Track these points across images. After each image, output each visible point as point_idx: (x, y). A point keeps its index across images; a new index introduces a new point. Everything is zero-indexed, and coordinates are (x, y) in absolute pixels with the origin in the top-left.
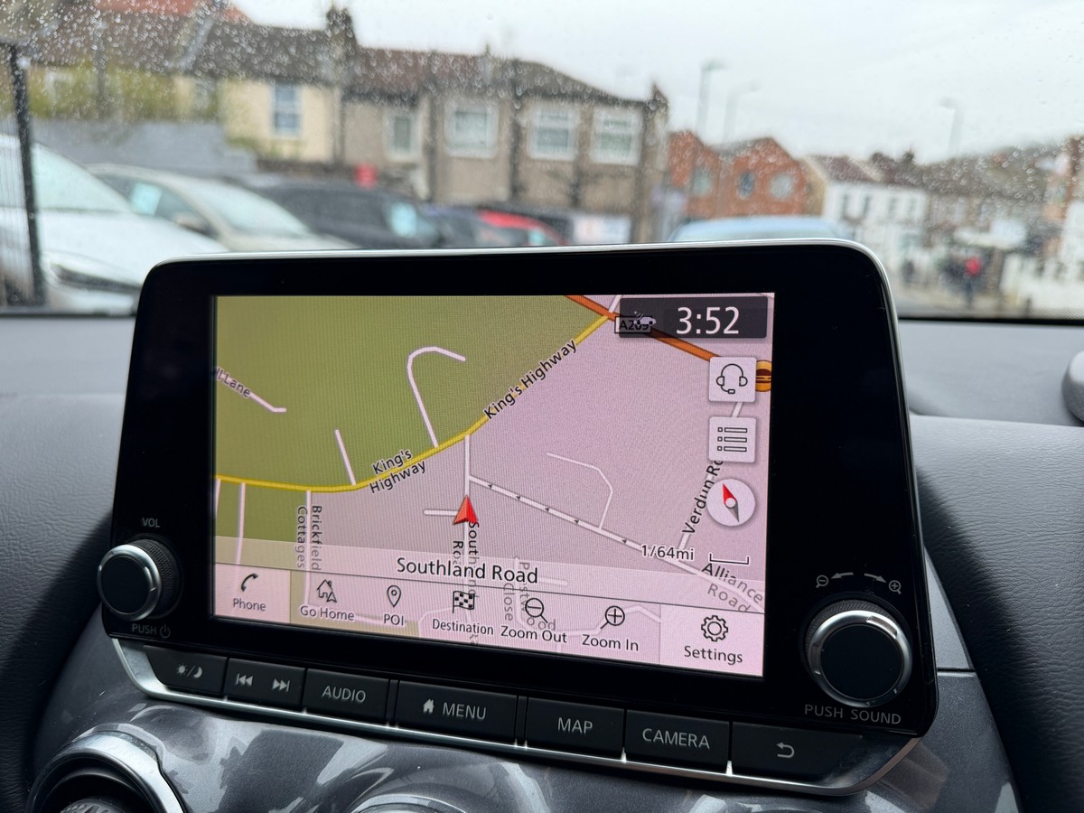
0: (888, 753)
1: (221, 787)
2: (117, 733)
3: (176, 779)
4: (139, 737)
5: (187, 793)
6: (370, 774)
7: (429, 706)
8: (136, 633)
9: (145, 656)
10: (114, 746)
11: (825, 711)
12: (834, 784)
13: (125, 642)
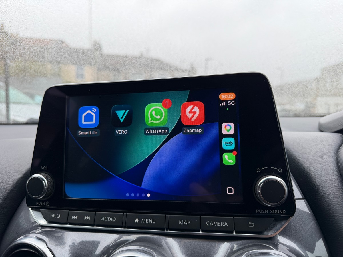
7: (137, 220)
8: (38, 205)
9: (41, 213)
11: (263, 212)
12: (267, 234)
13: (34, 209)
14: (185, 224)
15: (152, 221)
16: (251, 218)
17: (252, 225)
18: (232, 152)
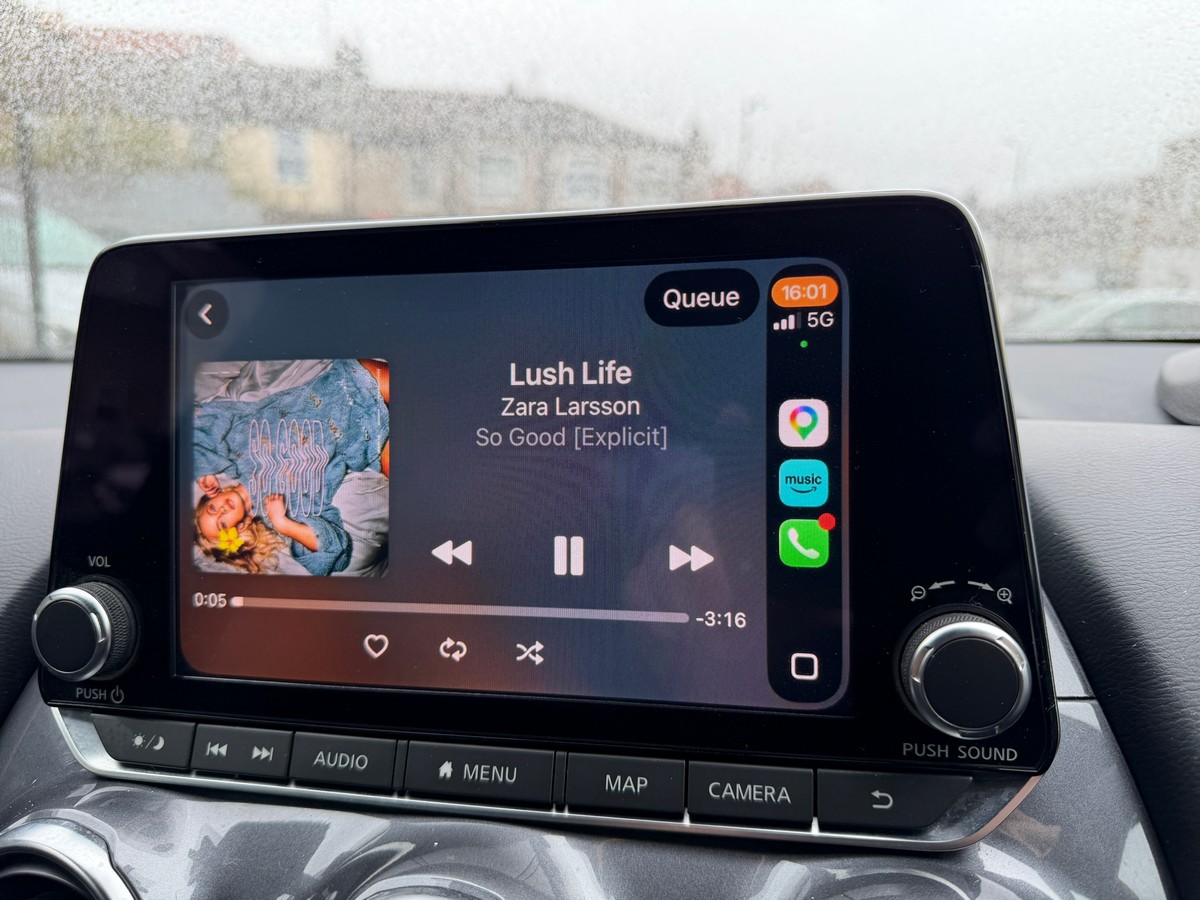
0: (1004, 797)
1: (190, 883)
2: (58, 820)
3: (132, 876)
4: (84, 823)
5: (146, 892)
6: (375, 853)
7: (446, 769)
8: (81, 698)
9: (92, 727)
10: (52, 837)
11: (928, 751)
12: (940, 837)
13: (69, 712)
14: (629, 791)
15: (501, 775)
16: (880, 774)
17: (886, 802)
18: (817, 518)
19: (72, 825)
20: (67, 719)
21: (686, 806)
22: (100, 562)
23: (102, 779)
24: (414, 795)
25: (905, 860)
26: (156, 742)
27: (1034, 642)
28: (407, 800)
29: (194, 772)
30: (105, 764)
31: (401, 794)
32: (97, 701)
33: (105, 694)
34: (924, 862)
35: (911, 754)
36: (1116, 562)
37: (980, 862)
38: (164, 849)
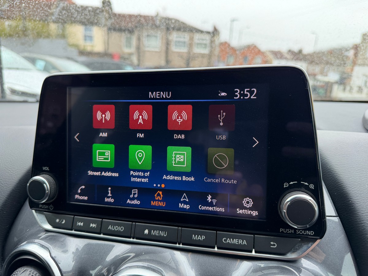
0: (310, 245)
1: (73, 262)
2: (34, 243)
3: (56, 259)
4: (42, 244)
5: (60, 264)
6: (126, 256)
7: (146, 232)
8: (41, 208)
9: (44, 216)
10: (34, 248)
11: (287, 231)
12: (291, 256)
13: (37, 211)
14: (199, 240)
15: (162, 234)
16: (273, 237)
17: (274, 245)
19: (39, 244)
20: (37, 214)
21: (216, 244)
22: (46, 168)
23: (47, 231)
24: (137, 239)
25: (280, 262)
26: (62, 221)
27: (320, 201)
28: (135, 240)
29: (74, 230)
30: (48, 227)
31: (133, 238)
32: (46, 209)
33: (48, 207)
34: (285, 263)
35: (282, 232)
36: (346, 176)
37: (302, 264)
38: (65, 251)
